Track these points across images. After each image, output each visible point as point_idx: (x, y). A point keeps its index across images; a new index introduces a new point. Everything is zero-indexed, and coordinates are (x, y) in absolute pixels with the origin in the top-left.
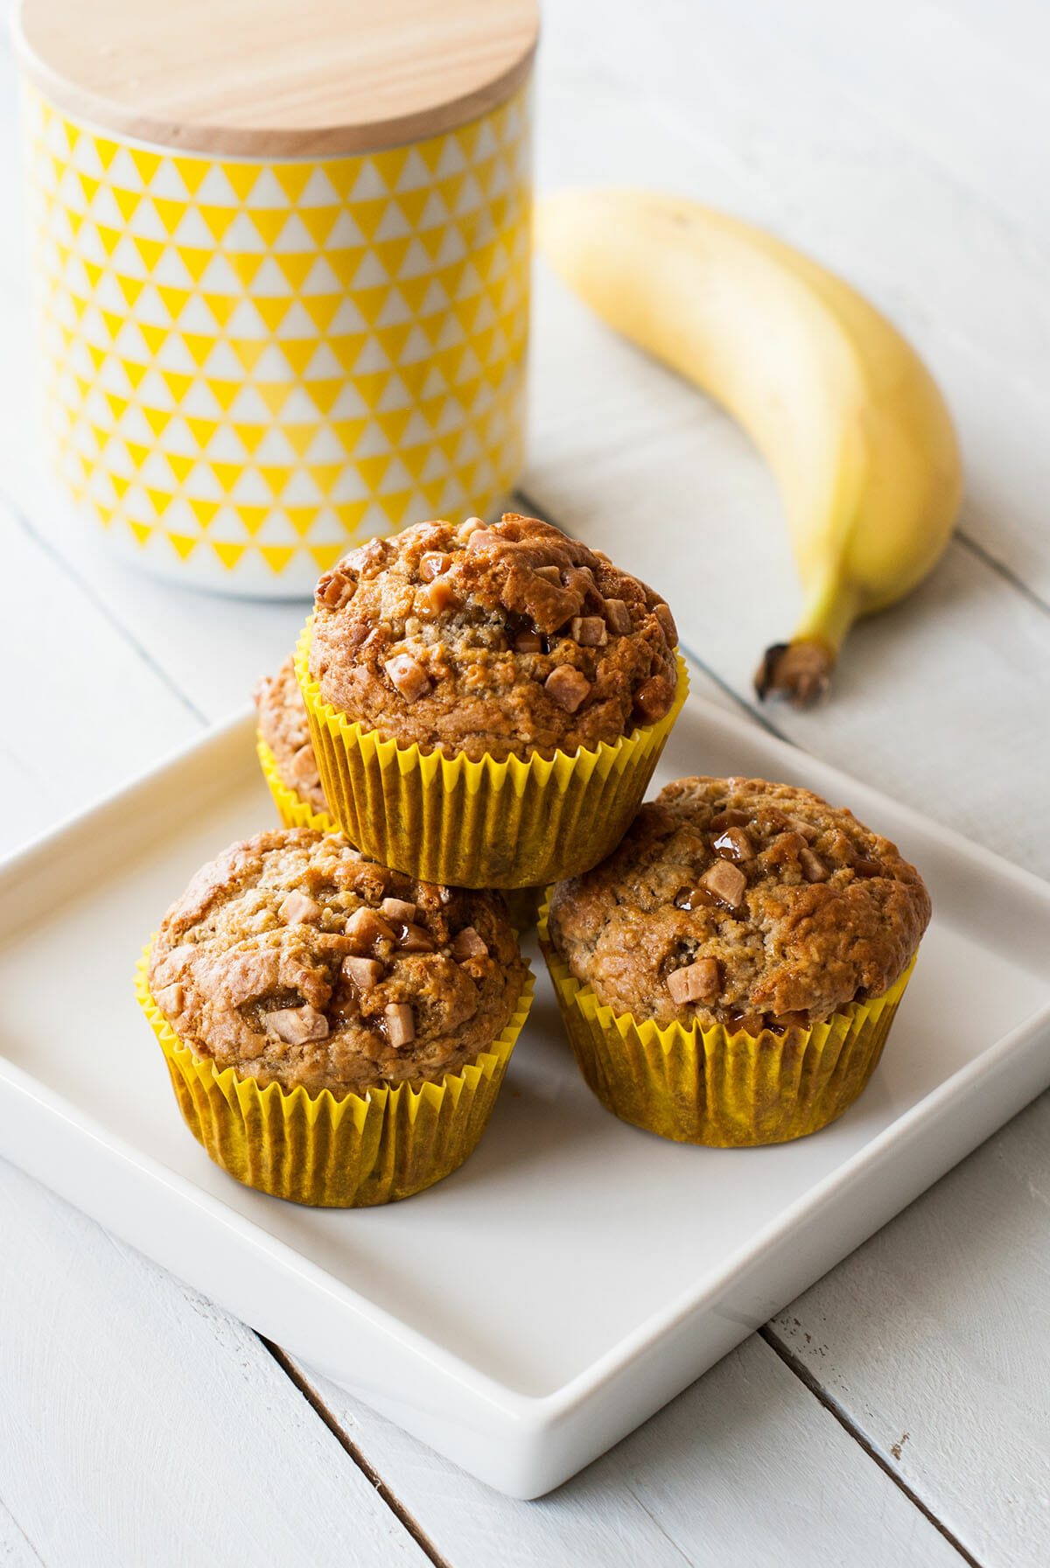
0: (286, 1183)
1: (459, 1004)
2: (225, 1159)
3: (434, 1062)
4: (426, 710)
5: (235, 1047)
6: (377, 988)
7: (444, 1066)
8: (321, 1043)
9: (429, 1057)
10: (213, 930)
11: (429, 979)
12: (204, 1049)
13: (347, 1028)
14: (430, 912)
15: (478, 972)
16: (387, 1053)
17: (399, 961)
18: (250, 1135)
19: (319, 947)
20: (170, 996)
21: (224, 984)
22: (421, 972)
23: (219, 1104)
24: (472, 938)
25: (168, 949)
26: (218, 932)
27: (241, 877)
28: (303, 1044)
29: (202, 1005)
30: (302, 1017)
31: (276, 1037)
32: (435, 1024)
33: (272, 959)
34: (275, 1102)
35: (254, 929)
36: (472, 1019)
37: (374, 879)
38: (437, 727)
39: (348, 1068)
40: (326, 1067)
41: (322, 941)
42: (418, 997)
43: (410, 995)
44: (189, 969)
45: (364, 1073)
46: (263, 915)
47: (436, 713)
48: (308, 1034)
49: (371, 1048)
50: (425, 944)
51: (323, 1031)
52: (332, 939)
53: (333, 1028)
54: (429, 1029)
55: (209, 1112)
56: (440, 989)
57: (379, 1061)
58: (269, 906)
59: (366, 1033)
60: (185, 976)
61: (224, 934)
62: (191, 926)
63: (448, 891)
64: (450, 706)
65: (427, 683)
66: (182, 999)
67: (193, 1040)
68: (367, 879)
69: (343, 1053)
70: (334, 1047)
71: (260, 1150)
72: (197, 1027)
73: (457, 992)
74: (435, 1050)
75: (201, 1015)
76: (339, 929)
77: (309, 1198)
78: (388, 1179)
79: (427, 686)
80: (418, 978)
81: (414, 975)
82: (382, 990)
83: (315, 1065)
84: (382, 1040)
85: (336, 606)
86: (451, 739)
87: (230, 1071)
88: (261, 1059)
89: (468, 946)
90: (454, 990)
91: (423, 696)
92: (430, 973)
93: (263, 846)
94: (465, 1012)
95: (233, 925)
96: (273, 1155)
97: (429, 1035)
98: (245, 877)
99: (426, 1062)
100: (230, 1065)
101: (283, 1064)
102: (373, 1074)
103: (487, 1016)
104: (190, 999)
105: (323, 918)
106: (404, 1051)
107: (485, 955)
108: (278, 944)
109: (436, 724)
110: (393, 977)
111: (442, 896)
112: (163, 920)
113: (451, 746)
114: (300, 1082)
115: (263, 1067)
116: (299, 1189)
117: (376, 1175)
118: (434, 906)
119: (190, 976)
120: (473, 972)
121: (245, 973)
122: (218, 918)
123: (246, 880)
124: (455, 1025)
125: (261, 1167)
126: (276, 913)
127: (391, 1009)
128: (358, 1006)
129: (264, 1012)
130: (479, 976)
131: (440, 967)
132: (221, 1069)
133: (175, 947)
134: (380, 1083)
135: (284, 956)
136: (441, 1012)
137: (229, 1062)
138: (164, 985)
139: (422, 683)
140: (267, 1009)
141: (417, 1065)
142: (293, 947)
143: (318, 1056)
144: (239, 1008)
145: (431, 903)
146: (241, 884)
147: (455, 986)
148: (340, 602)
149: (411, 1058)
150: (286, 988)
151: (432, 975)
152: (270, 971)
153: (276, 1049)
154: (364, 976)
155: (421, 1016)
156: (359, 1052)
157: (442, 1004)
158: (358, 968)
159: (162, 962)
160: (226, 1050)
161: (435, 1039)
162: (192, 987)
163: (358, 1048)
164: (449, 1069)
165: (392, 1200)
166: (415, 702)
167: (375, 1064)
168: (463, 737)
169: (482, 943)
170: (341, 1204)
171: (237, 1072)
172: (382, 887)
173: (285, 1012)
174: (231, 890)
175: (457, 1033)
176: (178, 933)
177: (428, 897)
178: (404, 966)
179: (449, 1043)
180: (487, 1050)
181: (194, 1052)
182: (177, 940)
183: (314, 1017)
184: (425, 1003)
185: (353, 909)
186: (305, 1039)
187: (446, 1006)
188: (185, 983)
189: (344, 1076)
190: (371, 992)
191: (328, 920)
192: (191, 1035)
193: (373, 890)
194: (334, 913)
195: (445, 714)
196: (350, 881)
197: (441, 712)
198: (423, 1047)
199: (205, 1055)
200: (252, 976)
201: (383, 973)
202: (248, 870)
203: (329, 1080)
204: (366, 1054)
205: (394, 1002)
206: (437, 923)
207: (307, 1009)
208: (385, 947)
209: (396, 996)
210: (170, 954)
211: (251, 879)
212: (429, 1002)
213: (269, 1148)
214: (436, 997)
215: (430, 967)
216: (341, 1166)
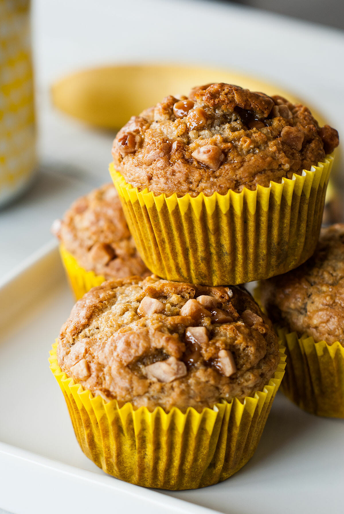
0: (161, 477)
1: (258, 349)
2: (119, 469)
3: (250, 384)
4: (227, 170)
5: (129, 391)
6: (210, 343)
7: (255, 386)
8: (183, 379)
9: (247, 381)
10: (98, 328)
11: (239, 334)
12: (109, 394)
13: (197, 369)
14: (224, 303)
15: (263, 330)
16: (224, 381)
17: (218, 328)
18: (139, 448)
19: (170, 324)
20: (81, 369)
21: (115, 354)
22: (234, 331)
23: (117, 432)
24: (251, 315)
25: (69, 346)
26: (101, 329)
27: (105, 300)
28: (173, 381)
29: (102, 369)
30: (169, 364)
31: (155, 380)
32: (247, 361)
33: (144, 333)
34: (157, 420)
35: (125, 321)
36: (265, 358)
37: (189, 287)
38: (238, 177)
39: (202, 392)
40: (189, 393)
41: (170, 321)
42: (234, 346)
43: (230, 345)
44: (89, 350)
45: (211, 394)
46: (128, 315)
47: (234, 170)
48: (175, 374)
49: (215, 378)
50: (229, 318)
51: (183, 373)
52: (177, 319)
53: (190, 369)
54: (244, 364)
55: (108, 439)
56: (246, 339)
57: (220, 386)
58: (130, 309)
59: (209, 370)
60: (87, 355)
61: (107, 329)
62: (82, 330)
63: (231, 290)
64: (241, 162)
65: (223, 155)
66: (89, 368)
67: (101, 390)
68: (185, 288)
69: (198, 383)
70: (191, 381)
71: (144, 458)
72: (102, 382)
73: (256, 341)
74: (250, 376)
75: (104, 374)
76: (178, 314)
77: (174, 485)
78: (220, 466)
79: (223, 156)
80: (232, 335)
81: (230, 334)
82: (214, 344)
83: (182, 392)
84: (219, 374)
85: (136, 149)
86: (248, 181)
87: (128, 405)
88: (147, 395)
89: (250, 319)
90: (254, 340)
91: (222, 163)
92: (239, 331)
93: (111, 286)
94: (262, 352)
95: (112, 322)
96: (154, 459)
97: (244, 368)
98: (108, 300)
99: (246, 384)
100: (126, 402)
101: (162, 395)
102: (217, 395)
103: (272, 356)
104: (93, 366)
105: (166, 309)
106: (232, 379)
107: (261, 322)
108: (145, 326)
109: (236, 175)
110: (217, 337)
111: (229, 293)
112: (61, 333)
113: (249, 185)
114: (174, 405)
115: (149, 399)
116: (169, 479)
117: (213, 465)
118: (226, 299)
119: (91, 354)
120: (260, 330)
121: (128, 344)
122: (99, 322)
123: (109, 302)
124: (257, 361)
125: (145, 469)
126: (136, 312)
127: (223, 353)
128: (201, 355)
129: (143, 366)
130: (264, 332)
131: (243, 328)
132: (121, 405)
133: (73, 344)
134: (220, 400)
135: (152, 331)
136: (249, 354)
137: (127, 399)
138: (74, 363)
139: (220, 155)
140: (145, 365)
141: (240, 387)
142: (155, 325)
143: (183, 386)
144: (128, 366)
145: (223, 298)
146: (107, 303)
147: (254, 338)
148: (137, 146)
149: (237, 383)
150: (156, 349)
151: (240, 332)
152: (145, 340)
153: (157, 386)
154: (202, 336)
155: (238, 357)
156: (207, 382)
157: (249, 348)
158: (196, 333)
159: (67, 353)
160: (124, 393)
161: (248, 370)
162: (94, 360)
163: (207, 379)
164: (258, 388)
165: (221, 481)
166: (219, 168)
167: (217, 388)
168: (254, 178)
169: (258, 316)
170: (193, 487)
171: (133, 405)
172: (194, 292)
173: (157, 364)
174: (101, 307)
175: (259, 367)
176: (74, 335)
177: (221, 294)
178: (222, 330)
179: (256, 371)
180: (273, 376)
181: (103, 397)
182: (74, 339)
183: (177, 364)
184: (239, 349)
185: (181, 304)
186: (172, 378)
187: (251, 350)
188: (88, 359)
189: (201, 398)
190: (208, 345)
191: (170, 310)
192: (100, 387)
193: (189, 293)
194: (172, 307)
195: (240, 168)
196: (175, 290)
197: (237, 167)
198: (242, 376)
199: (110, 398)
200: (133, 346)
201: (211, 335)
202: (108, 297)
203: (192, 402)
204: (212, 382)
205: (223, 349)
206: (230, 307)
207: (172, 360)
208: (208, 321)
209: (224, 346)
210: (72, 349)
211: (111, 301)
212: (241, 349)
213: (152, 454)
214: (246, 344)
215: (238, 328)
216: (195, 460)
